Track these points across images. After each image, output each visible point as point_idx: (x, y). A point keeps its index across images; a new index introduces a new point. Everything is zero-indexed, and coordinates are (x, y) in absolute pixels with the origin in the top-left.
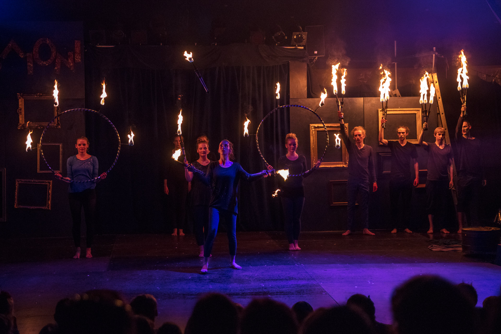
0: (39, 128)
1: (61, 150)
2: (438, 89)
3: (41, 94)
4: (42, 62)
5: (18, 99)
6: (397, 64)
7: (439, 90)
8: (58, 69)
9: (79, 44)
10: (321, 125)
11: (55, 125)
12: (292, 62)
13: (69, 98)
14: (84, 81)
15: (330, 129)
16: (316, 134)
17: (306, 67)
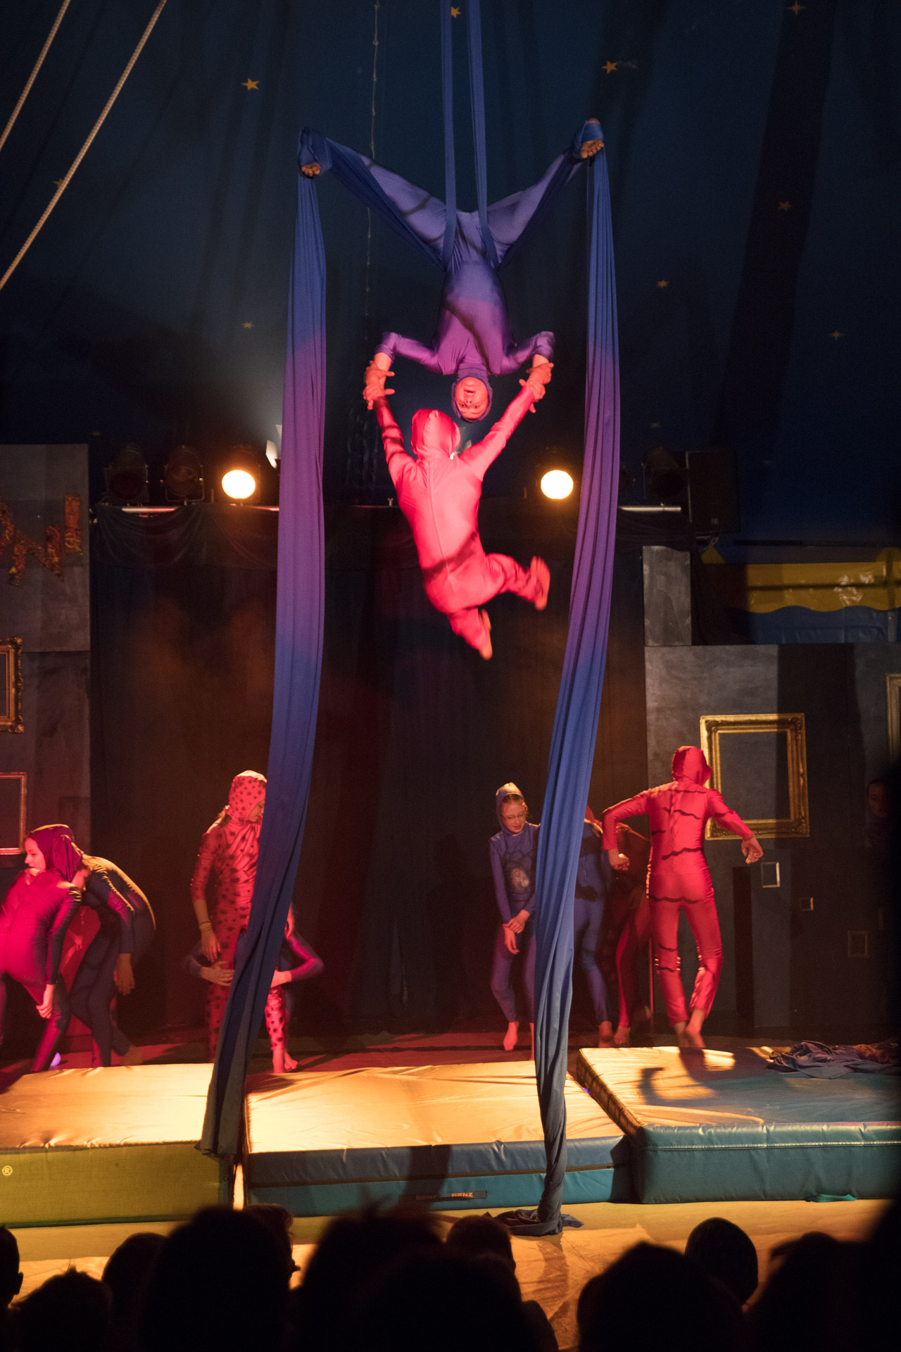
1: (24, 791)
8: (19, 572)
9: (75, 504)
10: (731, 718)
11: (10, 723)
12: (648, 547)
13: (48, 650)
14: (88, 604)
15: (755, 728)
16: (717, 742)
17: (688, 562)
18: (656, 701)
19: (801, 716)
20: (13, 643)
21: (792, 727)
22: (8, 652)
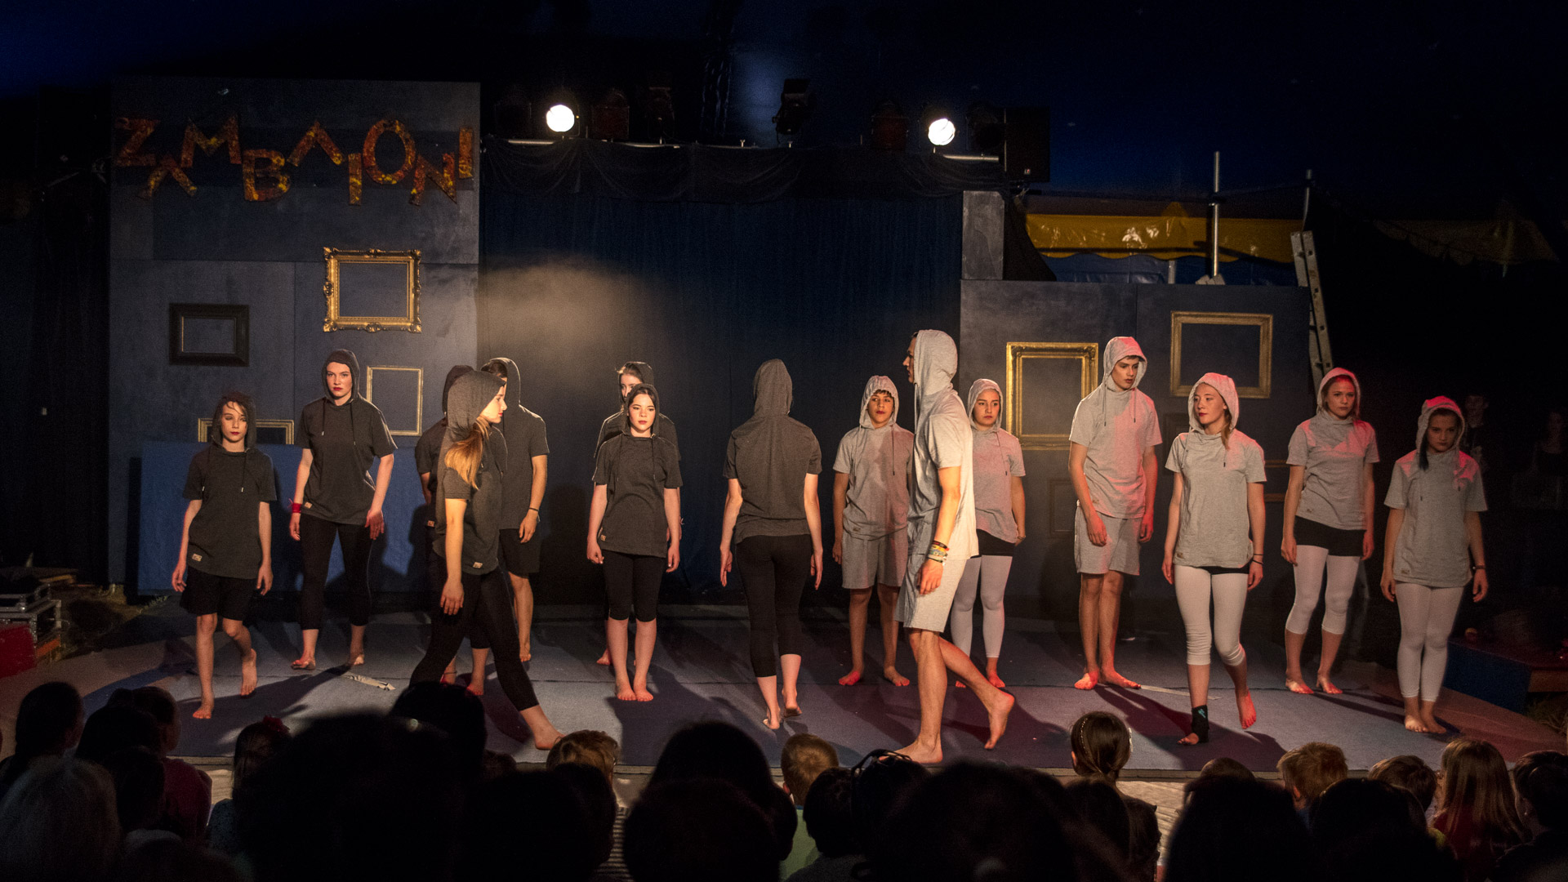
0: (373, 330)
1: (420, 382)
2: (1313, 269)
3: (379, 251)
4: (383, 176)
5: (326, 262)
6: (1219, 207)
7: (1317, 273)
8: (419, 193)
9: (468, 135)
10: (1034, 345)
11: (409, 324)
12: (968, 192)
13: (441, 261)
14: (477, 223)
15: (1054, 355)
16: (1021, 365)
17: (1003, 206)
18: (969, 328)
19: (1095, 345)
20: (413, 254)
21: (1087, 354)
22: (409, 262)
